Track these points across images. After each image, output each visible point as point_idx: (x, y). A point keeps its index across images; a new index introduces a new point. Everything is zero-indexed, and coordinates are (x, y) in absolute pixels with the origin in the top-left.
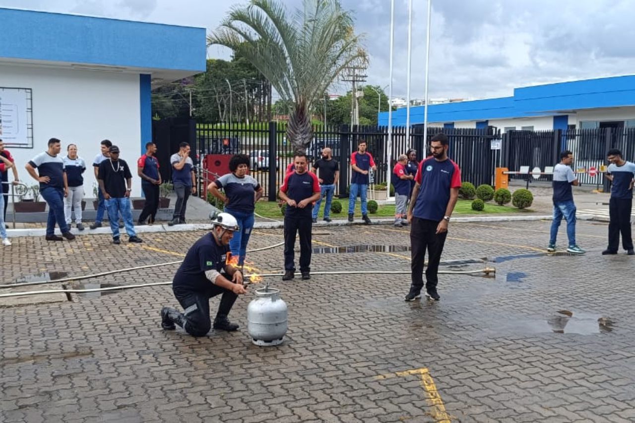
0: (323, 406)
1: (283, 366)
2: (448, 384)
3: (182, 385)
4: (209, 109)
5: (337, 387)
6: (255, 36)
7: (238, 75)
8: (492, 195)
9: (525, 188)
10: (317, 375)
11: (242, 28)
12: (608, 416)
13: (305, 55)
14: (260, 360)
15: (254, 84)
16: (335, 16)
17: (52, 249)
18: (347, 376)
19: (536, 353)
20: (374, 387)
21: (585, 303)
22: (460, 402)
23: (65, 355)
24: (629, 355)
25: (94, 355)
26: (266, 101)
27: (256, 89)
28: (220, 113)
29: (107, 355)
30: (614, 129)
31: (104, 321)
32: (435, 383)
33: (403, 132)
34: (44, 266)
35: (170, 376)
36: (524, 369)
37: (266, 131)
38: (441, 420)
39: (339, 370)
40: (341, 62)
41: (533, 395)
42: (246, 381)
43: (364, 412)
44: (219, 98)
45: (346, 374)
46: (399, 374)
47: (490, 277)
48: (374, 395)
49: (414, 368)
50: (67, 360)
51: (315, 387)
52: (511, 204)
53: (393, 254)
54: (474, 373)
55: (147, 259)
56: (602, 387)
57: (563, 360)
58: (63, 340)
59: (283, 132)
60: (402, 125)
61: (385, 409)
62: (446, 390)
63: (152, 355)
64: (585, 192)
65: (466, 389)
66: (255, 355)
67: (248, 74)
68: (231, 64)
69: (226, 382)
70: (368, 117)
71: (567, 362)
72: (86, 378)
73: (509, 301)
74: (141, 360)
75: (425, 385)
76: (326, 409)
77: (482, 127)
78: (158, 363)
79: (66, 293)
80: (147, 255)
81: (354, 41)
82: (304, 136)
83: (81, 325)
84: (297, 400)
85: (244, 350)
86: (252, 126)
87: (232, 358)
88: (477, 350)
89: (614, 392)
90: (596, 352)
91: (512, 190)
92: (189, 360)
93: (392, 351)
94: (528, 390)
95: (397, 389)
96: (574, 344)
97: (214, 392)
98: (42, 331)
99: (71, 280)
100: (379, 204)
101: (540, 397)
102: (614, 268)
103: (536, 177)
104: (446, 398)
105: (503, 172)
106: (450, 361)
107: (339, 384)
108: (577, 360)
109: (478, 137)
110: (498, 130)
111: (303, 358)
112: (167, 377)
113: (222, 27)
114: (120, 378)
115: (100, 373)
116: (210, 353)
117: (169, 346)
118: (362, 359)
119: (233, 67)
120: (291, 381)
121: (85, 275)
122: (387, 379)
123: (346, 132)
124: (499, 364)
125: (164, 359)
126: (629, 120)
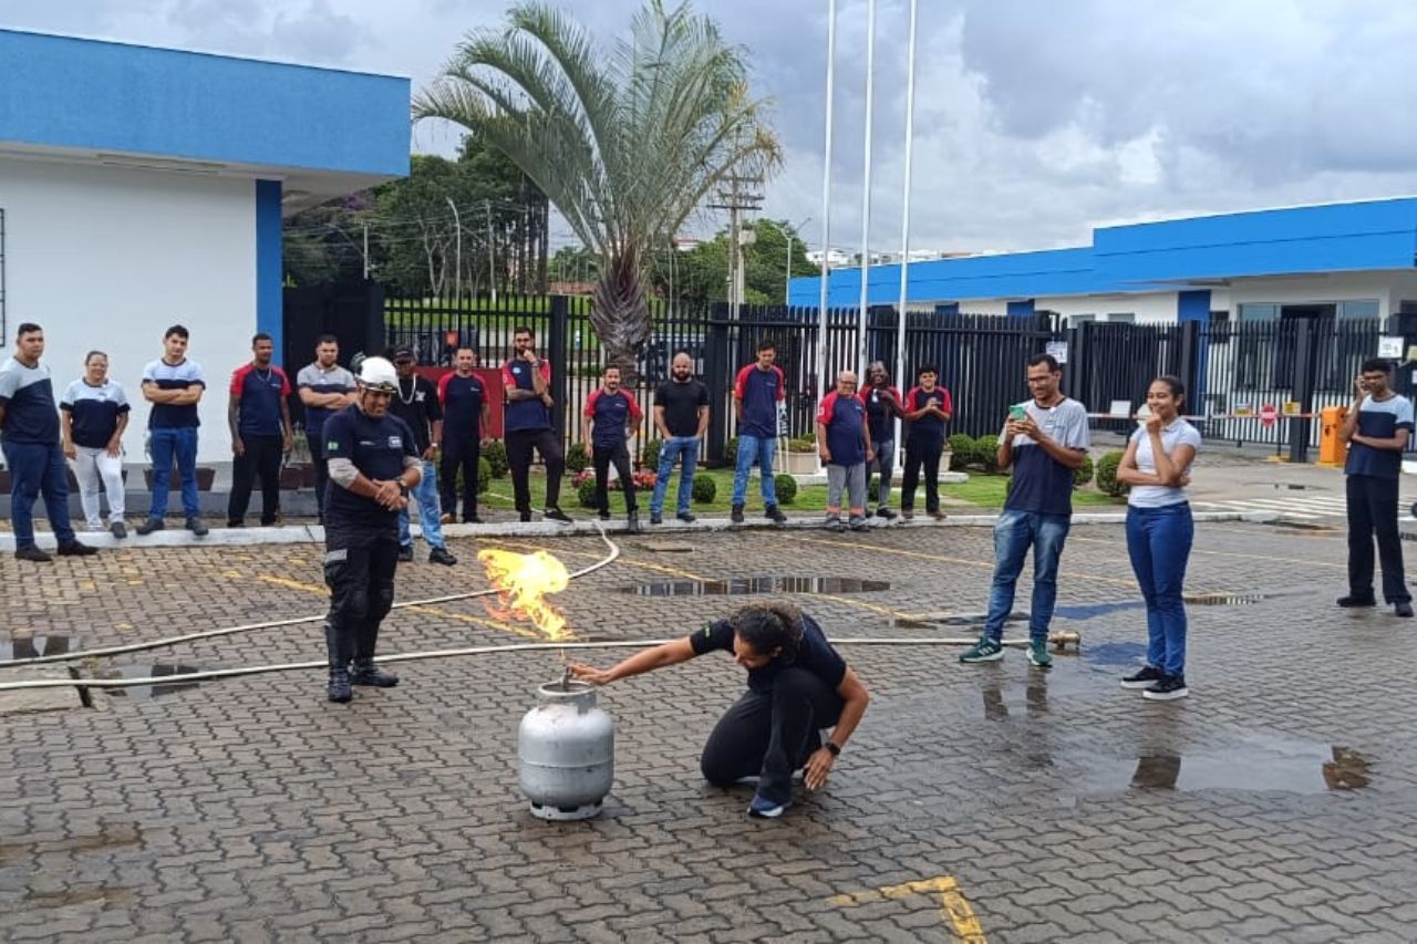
1: (607, 871)
2: (1007, 918)
3: (362, 922)
4: (409, 267)
5: (743, 925)
6: (523, 102)
7: (473, 192)
10: (691, 896)
11: (492, 81)
13: (633, 143)
14: (551, 856)
15: (511, 212)
16: (704, 58)
17: (45, 580)
18: (763, 897)
19: (1203, 840)
20: (831, 927)
21: (1296, 717)
23: (75, 842)
25: (145, 843)
26: (537, 250)
27: (514, 223)
28: (432, 276)
29: (177, 843)
30: (1315, 322)
31: (168, 756)
32: (976, 915)
33: (851, 321)
34: (26, 621)
35: (334, 899)
36: (1182, 879)
37: (543, 315)
39: (744, 881)
40: (717, 161)
42: (520, 910)
44: (431, 243)
45: (759, 893)
46: (887, 890)
47: (1068, 653)
49: (921, 876)
50: (80, 857)
51: (690, 927)
52: (1093, 486)
53: (840, 599)
54: (1067, 890)
55: (271, 606)
56: (1371, 925)
57: (1270, 856)
58: (69, 804)
59: (582, 318)
60: (849, 306)
62: (1005, 933)
63: (288, 844)
64: (1251, 459)
65: (1054, 930)
66: (538, 844)
67: (496, 190)
68: (458, 166)
69: (471, 912)
70: (764, 289)
71: (1280, 861)
73: (1119, 710)
74: (262, 858)
75: (952, 920)
78: (303, 864)
79: (78, 686)
80: (270, 596)
81: (748, 112)
82: (631, 327)
83: (114, 766)
85: (509, 830)
86: (503, 303)
87: (483, 852)
88: (1064, 831)
90: (1343, 837)
92: (380, 856)
93: (863, 833)
94: (1199, 932)
95: (886, 929)
96: (1287, 817)
98: (19, 781)
99: (89, 656)
100: (798, 483)
102: (1346, 633)
107: (747, 919)
108: (1303, 858)
109: (1018, 335)
110: (1061, 320)
111: (653, 852)
112: (325, 901)
113: (446, 77)
114: (209, 905)
115: (161, 891)
116: (430, 838)
117: (329, 821)
118: (795, 853)
119: (461, 174)
120: (629, 912)
121: (124, 643)
122: (861, 905)
123: (724, 321)
124: (1122, 866)
125: (317, 854)
126: (1348, 303)
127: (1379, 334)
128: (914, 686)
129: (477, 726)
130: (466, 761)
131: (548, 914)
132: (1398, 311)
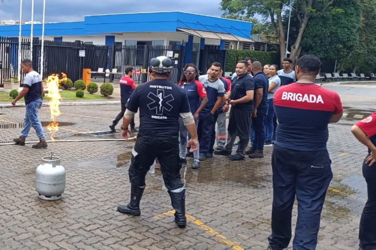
8: (85, 87)
30: (149, 46)
91: (98, 85)
103: (107, 75)
105: (88, 72)
109: (72, 48)
126: (155, 41)
127: (167, 50)
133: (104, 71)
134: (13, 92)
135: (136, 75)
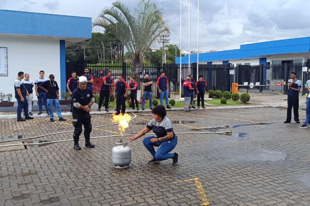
0: (148, 196)
1: (129, 178)
2: (208, 185)
3: (80, 188)
4: (94, 57)
5: (155, 187)
6: (115, 21)
7: (108, 40)
8: (231, 96)
9: (246, 93)
10: (145, 182)
11: (109, 18)
12: (284, 199)
13: (139, 30)
14: (118, 175)
15: (115, 44)
16: (153, 11)
17: (17, 124)
18: (160, 182)
19: (250, 170)
20: (172, 187)
21: (274, 146)
22: (214, 193)
23: (24, 174)
24: (294, 170)
25: (38, 174)
26: (121, 53)
27: (116, 47)
28: (99, 59)
29: (44, 174)
30: (288, 64)
31: (42, 158)
32: (202, 184)
33: (187, 66)
34: (13, 132)
35: (75, 183)
36: (244, 177)
37: (121, 67)
38: (204, 202)
39: (156, 179)
40: (156, 33)
41: (248, 190)
42: (111, 185)
43: (167, 199)
44: (98, 51)
45: (159, 181)
46: (184, 180)
47: (229, 135)
48: (173, 191)
49: (192, 178)
50: (25, 177)
51: (145, 187)
52: (239, 100)
53: (183, 125)
54: (221, 180)
55: (63, 129)
56: (281, 185)
57: (263, 173)
58: (23, 167)
59: (129, 67)
60: (186, 63)
61: (178, 197)
62: (207, 188)
63: (66, 174)
64: (275, 94)
65: (217, 187)
66: (116, 173)
67: (113, 40)
68: (104, 35)
69: (102, 186)
70: (171, 59)
71: (265, 174)
72: (34, 185)
73: (238, 146)
74: (61, 176)
75: (197, 185)
76: (150, 197)
77: (225, 64)
78: (69, 177)
79: (24, 145)
80: (63, 127)
81: (163, 23)
82: (139, 69)
83: (32, 160)
84: (136, 193)
85: (110, 171)
86: (114, 64)
87: (105, 175)
88: (222, 169)
89: (287, 187)
90: (279, 169)
91: (240, 94)
92: (84, 176)
93: (181, 170)
94: (246, 187)
95: (184, 188)
96: (268, 166)
97: (96, 190)
98: (13, 163)
99: (26, 139)
100: (176, 101)
101: (252, 190)
102: (289, 130)
103: (251, 87)
104: (207, 192)
105: (236, 85)
106: (209, 174)
108: (270, 173)
109: (223, 68)
110: (233, 65)
111: (139, 174)
112: (73, 184)
113: (99, 17)
114: (50, 185)
115: (41, 183)
116: (94, 172)
117: (74, 170)
118: (167, 174)
119: (105, 36)
120: (133, 185)
121: (33, 137)
122: (179, 183)
123: (160, 67)
124: (233, 175)
125: (72, 175)
126: (296, 60)
127: (302, 66)
128: (196, 142)
129: (105, 151)
130: (102, 158)
131: (117, 186)
132: (307, 61)
133: (249, 84)
134: (171, 100)
135: (277, 86)
